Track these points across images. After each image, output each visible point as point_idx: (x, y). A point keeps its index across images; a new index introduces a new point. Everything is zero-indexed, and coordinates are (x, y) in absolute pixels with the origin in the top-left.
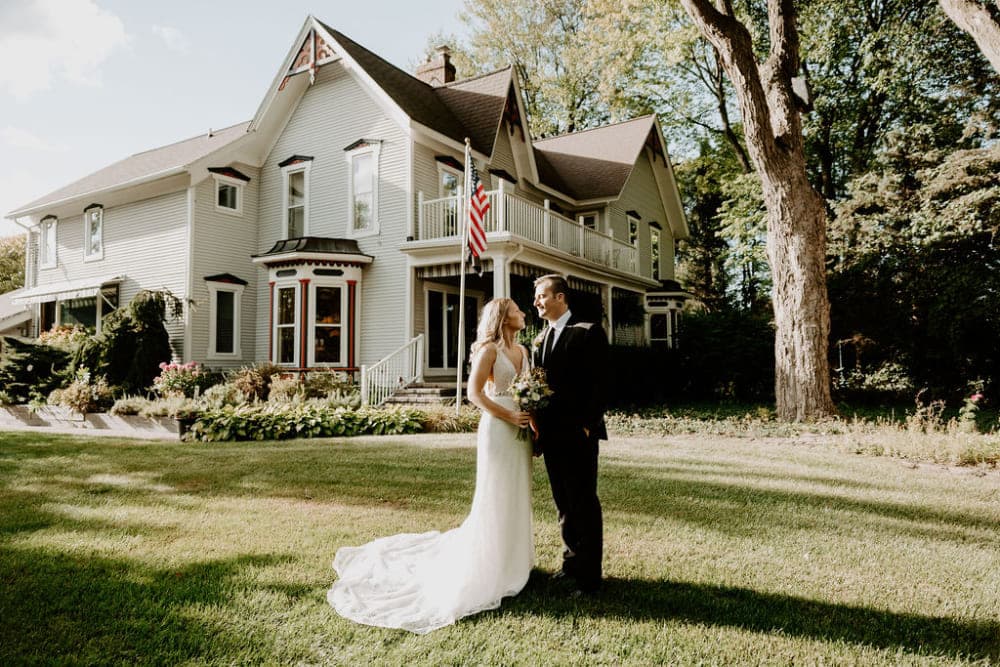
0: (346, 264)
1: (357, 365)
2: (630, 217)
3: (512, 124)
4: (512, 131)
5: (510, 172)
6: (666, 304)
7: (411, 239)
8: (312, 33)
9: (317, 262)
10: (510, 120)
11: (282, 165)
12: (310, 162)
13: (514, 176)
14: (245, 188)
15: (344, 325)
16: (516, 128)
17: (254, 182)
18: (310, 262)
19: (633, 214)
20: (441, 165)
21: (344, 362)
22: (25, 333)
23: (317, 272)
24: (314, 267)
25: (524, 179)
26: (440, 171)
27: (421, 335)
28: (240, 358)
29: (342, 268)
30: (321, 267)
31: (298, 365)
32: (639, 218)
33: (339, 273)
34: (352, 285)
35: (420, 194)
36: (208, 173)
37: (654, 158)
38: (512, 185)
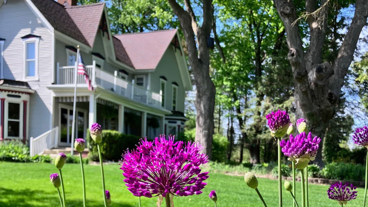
0: (23, 93)
1: (27, 139)
2: (161, 79)
3: (103, 32)
4: (103, 35)
5: (101, 54)
7: (53, 84)
9: (9, 91)
10: (102, 29)
12: (4, 41)
13: (103, 56)
15: (21, 120)
16: (105, 33)
18: (5, 91)
19: (164, 78)
20: (68, 51)
21: (21, 137)
23: (9, 95)
24: (7, 93)
25: (109, 58)
26: (68, 54)
27: (57, 127)
29: (20, 94)
30: (10, 93)
32: (166, 80)
33: (19, 97)
34: (25, 103)
35: (58, 64)
37: (176, 51)
38: (102, 61)
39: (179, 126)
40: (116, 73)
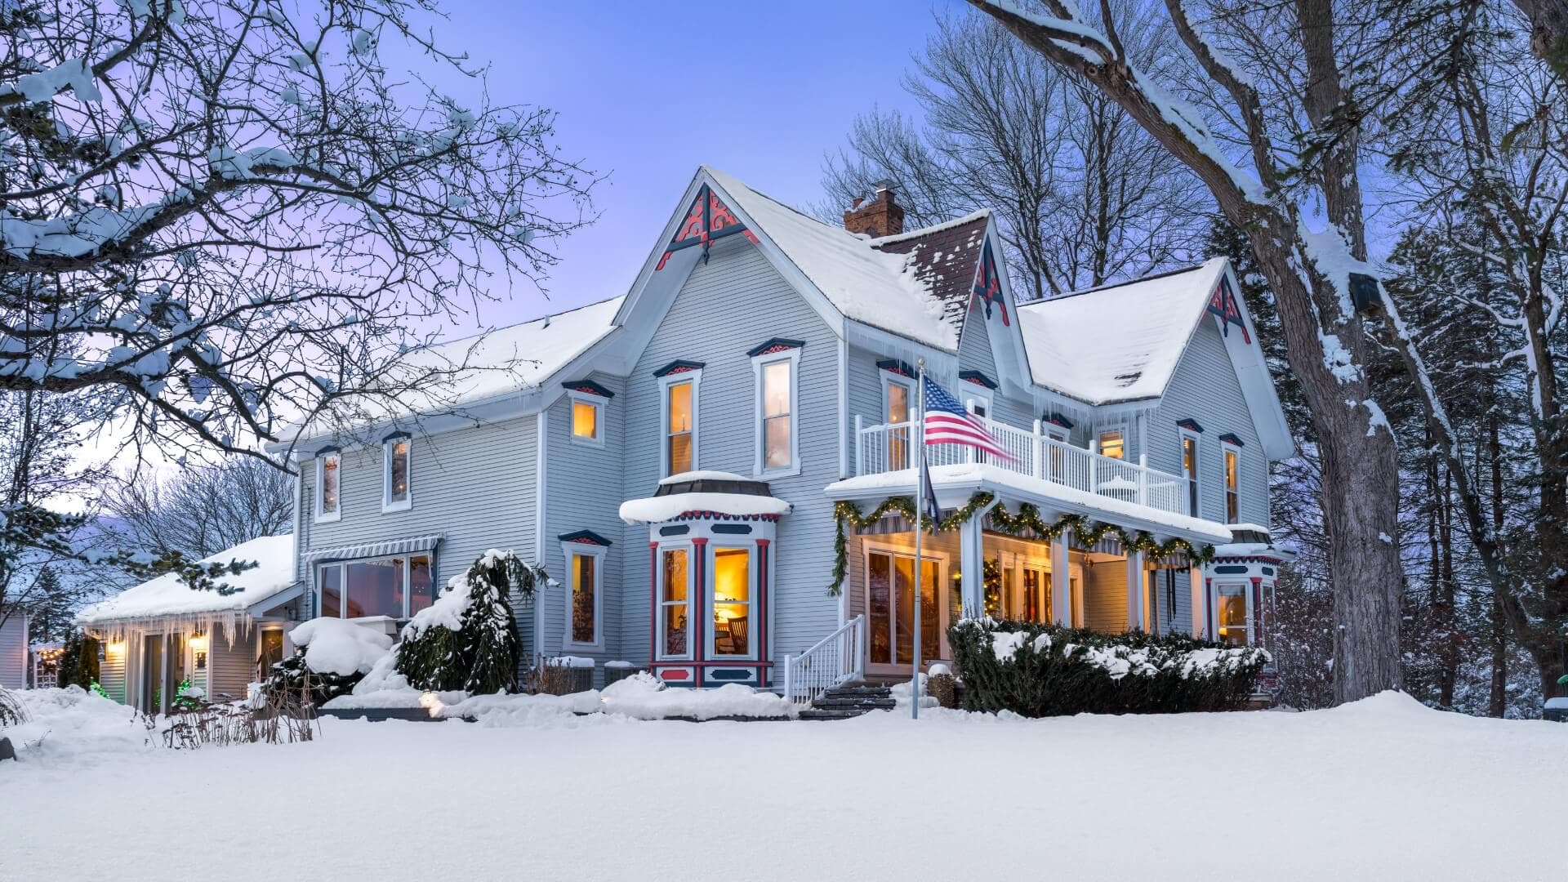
0: (756, 517)
1: (770, 658)
2: (1183, 430)
3: (988, 302)
4: (989, 312)
5: (986, 372)
6: (1244, 570)
8: (705, 191)
9: (717, 515)
10: (985, 295)
11: (659, 374)
12: (699, 371)
13: (991, 377)
14: (607, 407)
15: (753, 602)
16: (995, 305)
17: (617, 398)
18: (707, 515)
19: (1191, 424)
20: (885, 374)
21: (753, 654)
22: (294, 616)
23: (717, 529)
24: (712, 521)
26: (884, 381)
27: (860, 616)
28: (602, 649)
30: (721, 522)
31: (692, 658)
32: (1199, 429)
33: (746, 530)
34: (764, 546)
35: (858, 418)
36: (562, 391)
37: (1226, 331)
38: (990, 392)
39: (1256, 582)
40: (1037, 424)
